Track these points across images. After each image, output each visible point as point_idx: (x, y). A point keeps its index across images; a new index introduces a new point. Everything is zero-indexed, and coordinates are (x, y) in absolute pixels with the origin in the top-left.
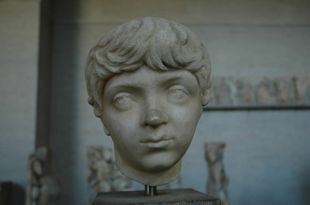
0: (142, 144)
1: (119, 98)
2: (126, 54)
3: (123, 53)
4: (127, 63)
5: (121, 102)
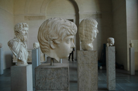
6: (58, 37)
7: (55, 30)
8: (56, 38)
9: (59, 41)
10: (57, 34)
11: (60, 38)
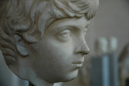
0: (72, 65)
1: (65, 33)
2: (82, 7)
3: (81, 5)
4: (80, 12)
5: (65, 36)
6: (29, 23)
7: (21, 5)
8: (24, 27)
9: (33, 35)
10: (25, 16)
11: (35, 27)
